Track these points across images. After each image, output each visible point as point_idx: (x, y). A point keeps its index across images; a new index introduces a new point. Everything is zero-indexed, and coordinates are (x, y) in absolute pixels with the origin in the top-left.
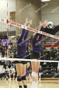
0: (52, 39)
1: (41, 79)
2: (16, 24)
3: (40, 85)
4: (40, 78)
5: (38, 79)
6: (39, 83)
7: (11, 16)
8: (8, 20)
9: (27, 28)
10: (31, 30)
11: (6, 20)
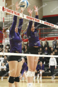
0: (55, 30)
1: (43, 78)
2: (14, 13)
3: (41, 84)
4: (41, 77)
5: (39, 78)
6: (40, 82)
7: (6, 4)
8: (3, 7)
9: (27, 17)
10: (31, 19)
11: (2, 7)
